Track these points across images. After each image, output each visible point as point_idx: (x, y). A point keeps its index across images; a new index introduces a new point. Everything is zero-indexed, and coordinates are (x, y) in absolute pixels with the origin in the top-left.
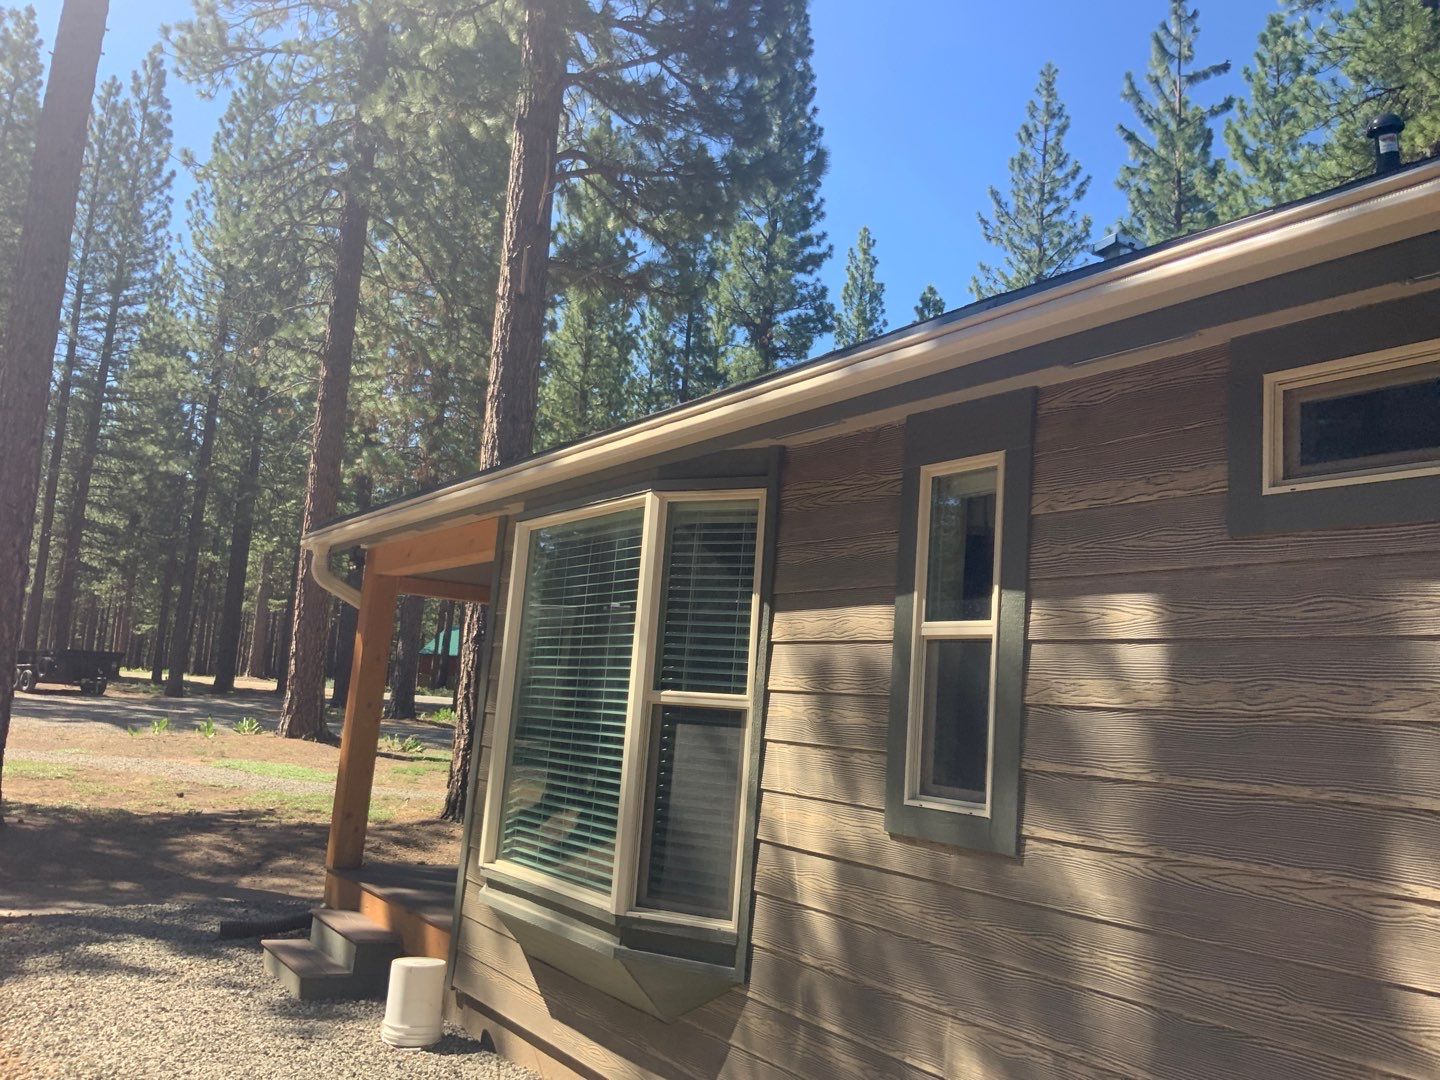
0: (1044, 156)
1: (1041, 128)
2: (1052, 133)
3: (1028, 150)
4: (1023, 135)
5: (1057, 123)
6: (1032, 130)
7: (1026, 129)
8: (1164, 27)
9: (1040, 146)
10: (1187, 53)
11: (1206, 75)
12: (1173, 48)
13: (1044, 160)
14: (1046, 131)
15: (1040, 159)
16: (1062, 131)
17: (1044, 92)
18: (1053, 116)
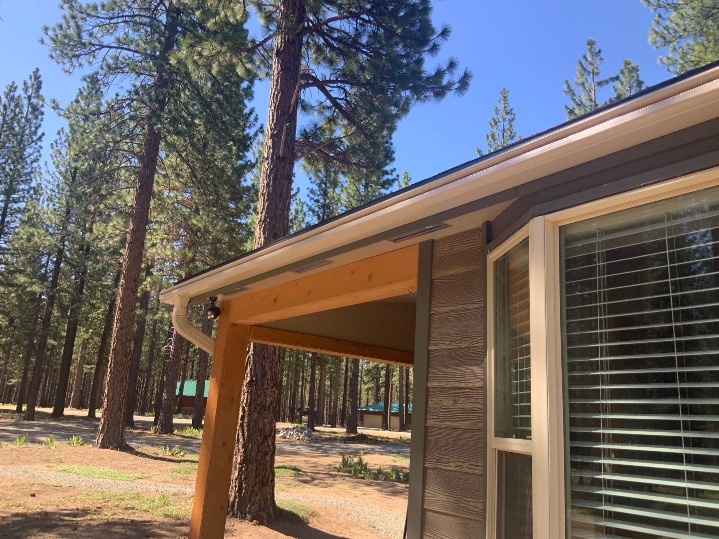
0: (503, 133)
1: (501, 119)
2: (507, 123)
3: (494, 130)
4: (493, 123)
5: (509, 117)
6: (497, 120)
7: (494, 120)
8: (585, 57)
9: (501, 128)
10: (597, 71)
11: (607, 82)
12: (590, 68)
13: (503, 136)
14: (504, 121)
15: (501, 135)
16: (511, 121)
17: (502, 102)
18: (508, 113)
